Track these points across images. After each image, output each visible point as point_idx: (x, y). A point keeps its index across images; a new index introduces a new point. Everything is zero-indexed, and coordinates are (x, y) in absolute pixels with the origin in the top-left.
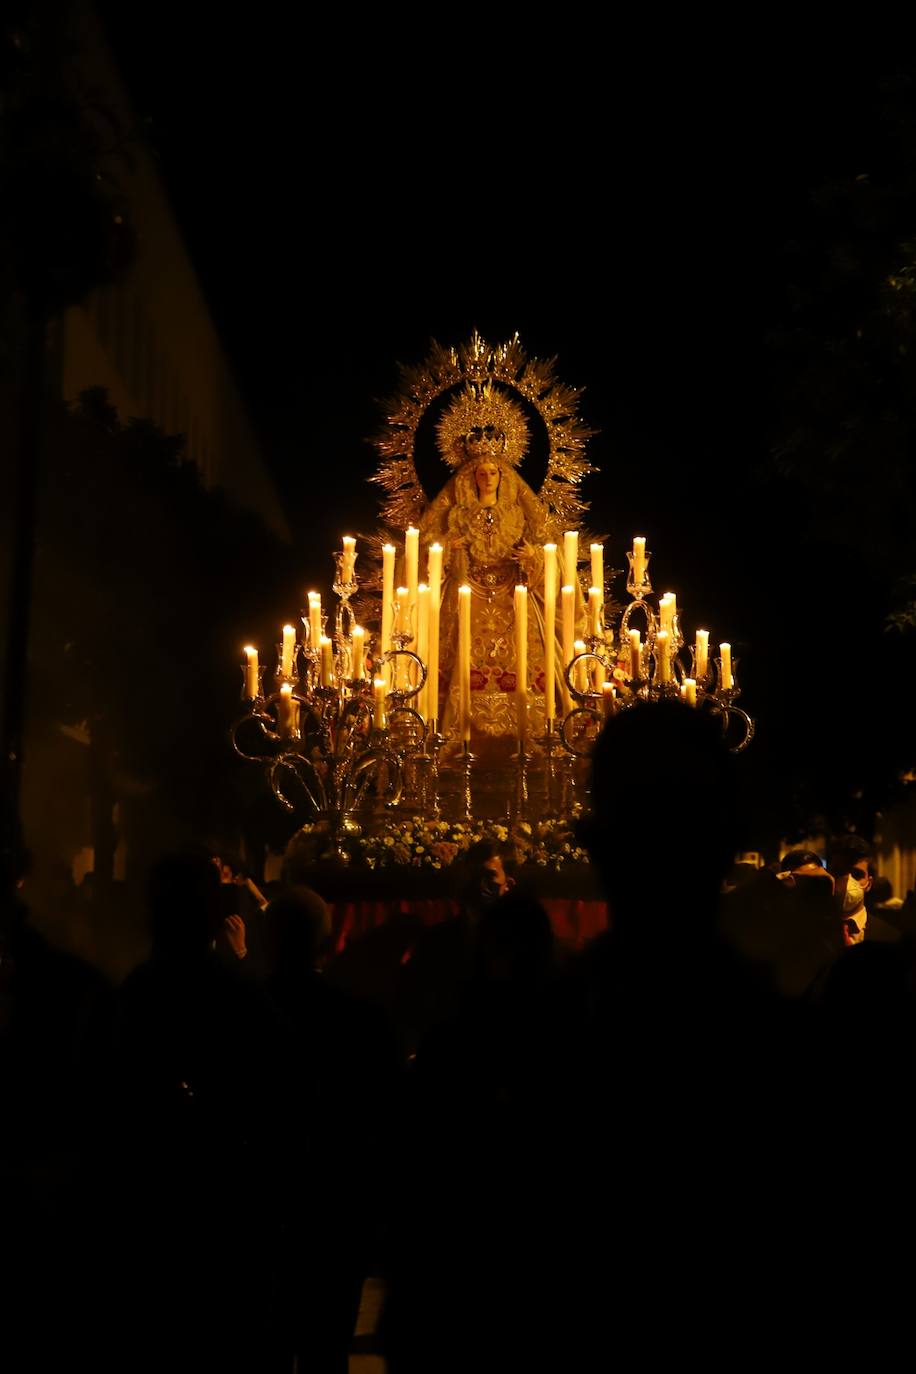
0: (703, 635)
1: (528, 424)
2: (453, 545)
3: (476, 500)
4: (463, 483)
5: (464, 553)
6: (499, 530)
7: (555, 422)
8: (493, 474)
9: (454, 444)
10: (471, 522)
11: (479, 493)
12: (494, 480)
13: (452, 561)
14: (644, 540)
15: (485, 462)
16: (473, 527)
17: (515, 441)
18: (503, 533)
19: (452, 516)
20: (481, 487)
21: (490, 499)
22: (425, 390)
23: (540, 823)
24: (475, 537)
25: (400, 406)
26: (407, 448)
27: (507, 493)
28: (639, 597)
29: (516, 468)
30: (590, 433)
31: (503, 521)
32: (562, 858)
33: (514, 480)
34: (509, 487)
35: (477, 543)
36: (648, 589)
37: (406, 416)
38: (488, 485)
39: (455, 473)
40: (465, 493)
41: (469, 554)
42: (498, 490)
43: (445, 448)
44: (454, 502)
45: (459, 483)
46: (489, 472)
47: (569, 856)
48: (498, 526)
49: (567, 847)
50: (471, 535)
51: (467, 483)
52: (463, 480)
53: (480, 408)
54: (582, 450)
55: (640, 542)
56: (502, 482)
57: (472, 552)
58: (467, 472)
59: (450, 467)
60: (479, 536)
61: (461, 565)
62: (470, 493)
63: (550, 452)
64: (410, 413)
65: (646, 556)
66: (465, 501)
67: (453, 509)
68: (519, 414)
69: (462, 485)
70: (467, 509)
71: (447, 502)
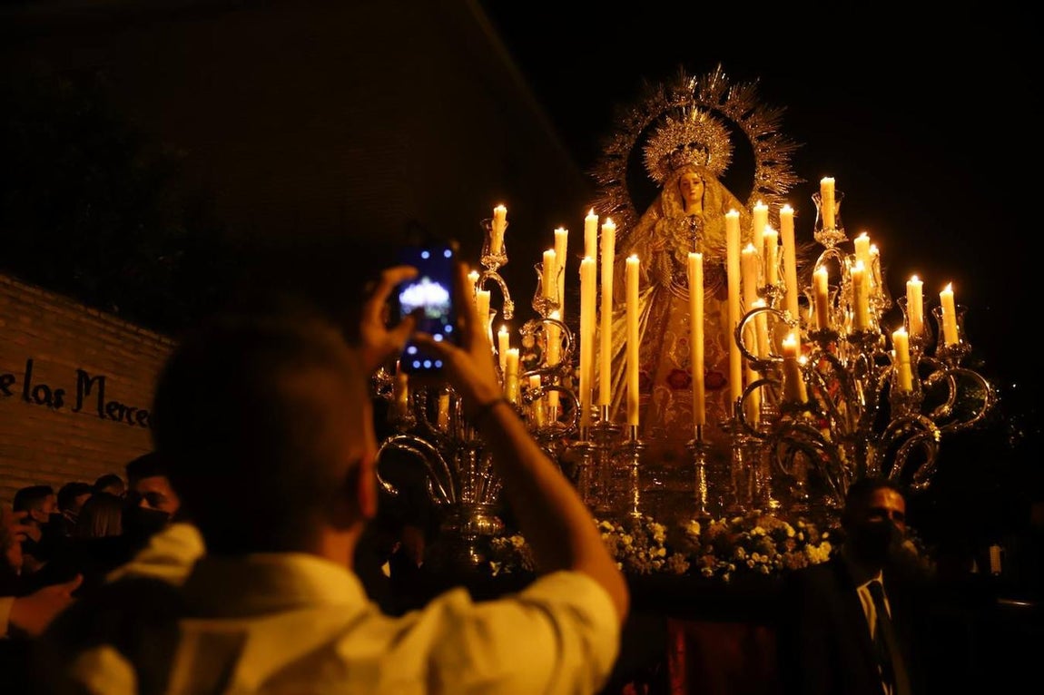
0: (915, 284)
1: (731, 137)
2: (654, 248)
3: (683, 211)
4: (668, 197)
5: (666, 257)
6: (704, 236)
7: (761, 138)
8: (696, 183)
9: (659, 163)
10: (676, 230)
11: (684, 205)
12: (697, 190)
13: (655, 263)
14: (832, 181)
15: (688, 172)
16: (677, 234)
17: (718, 154)
18: (708, 238)
19: (659, 227)
20: (685, 198)
21: (696, 209)
22: (635, 122)
23: (713, 522)
24: (680, 243)
25: (615, 138)
26: (619, 176)
27: (713, 203)
28: (830, 245)
29: (721, 179)
30: (794, 146)
31: (707, 227)
32: (733, 566)
33: (718, 189)
34: (713, 196)
35: (681, 248)
36: (840, 234)
37: (619, 145)
38: (691, 194)
39: (662, 188)
40: (670, 205)
41: (674, 260)
42: (703, 199)
43: (652, 165)
44: (661, 214)
45: (665, 196)
46: (692, 182)
47: (741, 564)
48: (702, 231)
49: (741, 552)
50: (676, 242)
51: (672, 196)
52: (668, 194)
53: (684, 128)
54: (787, 162)
55: (828, 183)
56: (706, 193)
57: (677, 258)
58: (672, 184)
59: (657, 182)
60: (684, 242)
61: (663, 267)
62: (675, 205)
63: (755, 166)
64: (622, 144)
65: (837, 197)
66: (671, 214)
67: (660, 221)
68: (722, 129)
69: (668, 198)
70: (673, 219)
71: (655, 216)
